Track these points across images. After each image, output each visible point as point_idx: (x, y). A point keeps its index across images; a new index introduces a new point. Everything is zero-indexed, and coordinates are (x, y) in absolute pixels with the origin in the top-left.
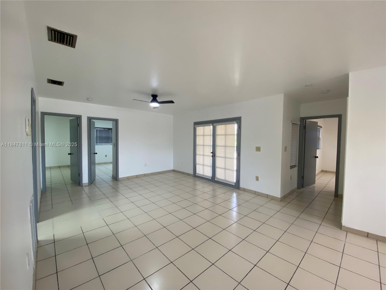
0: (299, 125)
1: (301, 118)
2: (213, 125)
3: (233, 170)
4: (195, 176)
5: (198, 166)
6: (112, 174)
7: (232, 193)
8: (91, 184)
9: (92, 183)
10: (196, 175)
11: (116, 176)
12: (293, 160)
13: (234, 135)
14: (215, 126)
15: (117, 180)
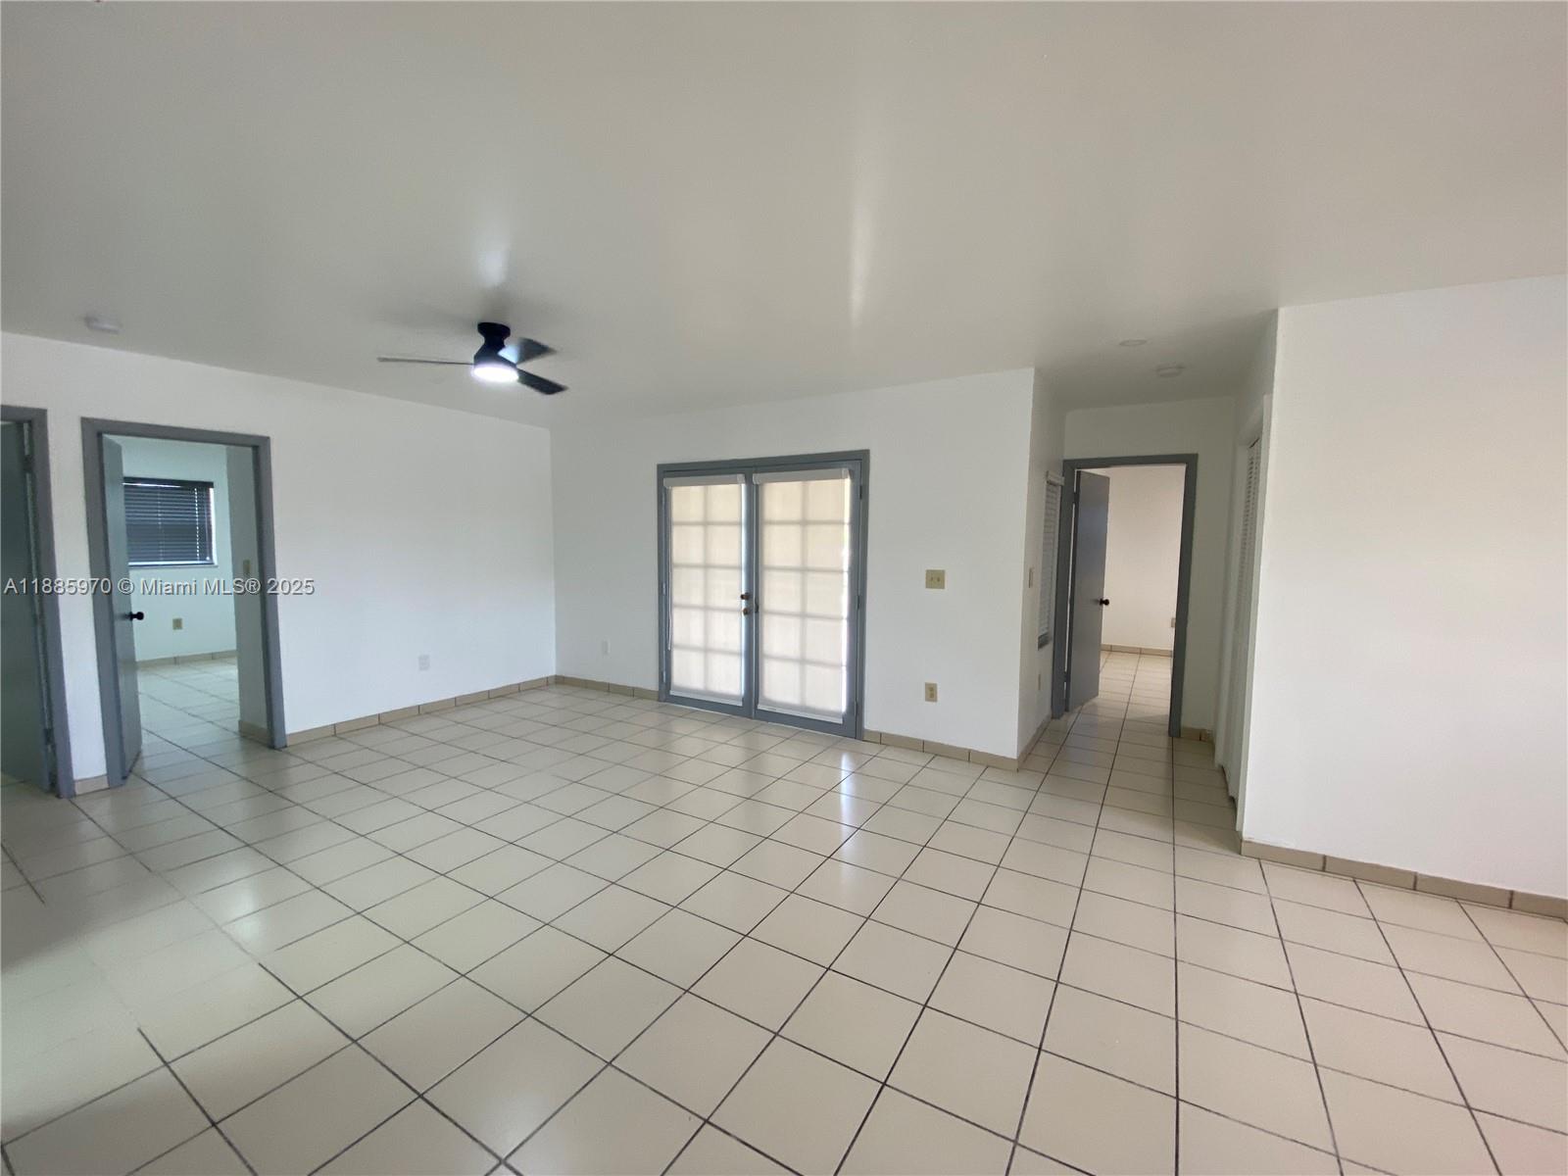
0: (1060, 488)
1: (1065, 461)
2: (749, 481)
3: (836, 666)
4: (665, 693)
5: (677, 658)
6: (237, 715)
8: (125, 778)
9: (131, 771)
10: (672, 693)
12: (1042, 617)
13: (842, 523)
14: (757, 486)
15: (279, 750)
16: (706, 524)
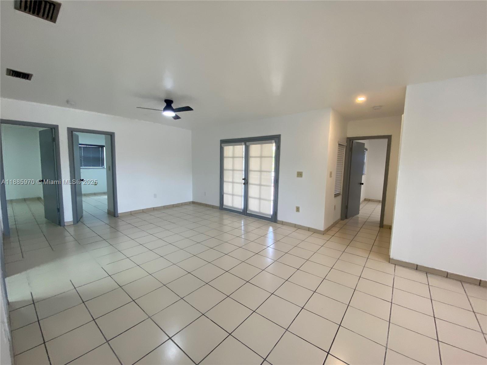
0: (345, 147)
1: (348, 138)
2: (245, 144)
3: (270, 200)
4: (222, 208)
5: (225, 197)
6: (107, 208)
7: (269, 227)
8: (77, 222)
9: (79, 220)
10: (224, 207)
11: (113, 211)
12: (338, 187)
13: (272, 157)
14: (248, 146)
15: (116, 217)
16: (233, 157)
